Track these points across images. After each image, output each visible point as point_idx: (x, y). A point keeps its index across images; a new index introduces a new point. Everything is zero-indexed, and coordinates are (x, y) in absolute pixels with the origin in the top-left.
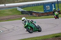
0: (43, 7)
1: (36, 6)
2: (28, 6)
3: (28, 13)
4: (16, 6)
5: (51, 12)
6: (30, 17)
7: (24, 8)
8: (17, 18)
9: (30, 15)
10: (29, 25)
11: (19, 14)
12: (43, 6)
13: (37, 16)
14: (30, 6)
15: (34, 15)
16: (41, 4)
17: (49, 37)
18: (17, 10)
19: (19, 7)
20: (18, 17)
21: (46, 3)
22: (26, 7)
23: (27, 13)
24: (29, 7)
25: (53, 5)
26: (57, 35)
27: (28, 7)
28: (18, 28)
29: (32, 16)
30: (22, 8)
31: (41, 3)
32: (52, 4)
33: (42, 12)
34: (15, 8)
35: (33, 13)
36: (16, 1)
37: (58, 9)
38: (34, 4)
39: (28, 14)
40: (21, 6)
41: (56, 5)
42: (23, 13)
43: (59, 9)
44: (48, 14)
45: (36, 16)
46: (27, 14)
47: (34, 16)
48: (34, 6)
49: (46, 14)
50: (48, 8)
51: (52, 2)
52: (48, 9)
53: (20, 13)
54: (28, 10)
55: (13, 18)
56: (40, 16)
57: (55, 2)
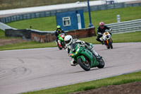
0: (55, 20)
1: (40, 17)
2: (21, 18)
3: (22, 34)
5: (74, 32)
6: (26, 43)
7: (11, 22)
9: (25, 40)
11: (1, 38)
12: (55, 17)
13: (42, 41)
14: (27, 19)
15: (36, 38)
16: (51, 13)
17: (71, 90)
21: (62, 10)
22: (17, 20)
23: (18, 33)
24: (23, 19)
25: (78, 15)
26: (89, 85)
27: (20, 20)
29: (30, 40)
30: (6, 23)
31: (50, 11)
32: (77, 12)
35: (33, 35)
37: (89, 24)
38: (35, 13)
39: (21, 36)
40: (5, 18)
41: (86, 15)
42: (8, 33)
43: (92, 23)
45: (40, 42)
46: (18, 36)
47: (36, 42)
48: (35, 17)
50: (67, 23)
51: (76, 8)
52: (67, 25)
53: (3, 35)
54: (21, 28)
56: (50, 41)
57: (83, 7)
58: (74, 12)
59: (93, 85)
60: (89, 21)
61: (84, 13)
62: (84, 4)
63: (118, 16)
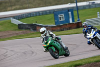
0: (53, 17)
1: (43, 15)
3: (30, 27)
4: (9, 17)
5: (66, 25)
6: (33, 34)
8: (12, 36)
9: (32, 31)
10: (53, 44)
11: (15, 30)
12: (53, 15)
14: (33, 16)
16: (50, 12)
18: (10, 22)
19: (15, 17)
20: (13, 34)
21: (58, 9)
22: (26, 18)
23: (27, 27)
24: (30, 17)
25: (70, 13)
27: (28, 17)
28: (13, 53)
29: (36, 31)
30: (18, 20)
32: (69, 11)
33: (53, 25)
34: (7, 20)
35: (38, 28)
36: (9, 8)
37: (78, 19)
38: (39, 12)
39: (29, 29)
40: (18, 16)
42: (20, 27)
43: (80, 19)
44: (62, 29)
46: (27, 29)
48: (39, 15)
49: (59, 29)
50: (62, 19)
51: (68, 8)
54: (29, 23)
55: (5, 36)
57: (73, 7)
58: (67, 11)
59: (80, 62)
60: (77, 17)
61: (74, 12)
62: (74, 5)
63: (98, 13)
